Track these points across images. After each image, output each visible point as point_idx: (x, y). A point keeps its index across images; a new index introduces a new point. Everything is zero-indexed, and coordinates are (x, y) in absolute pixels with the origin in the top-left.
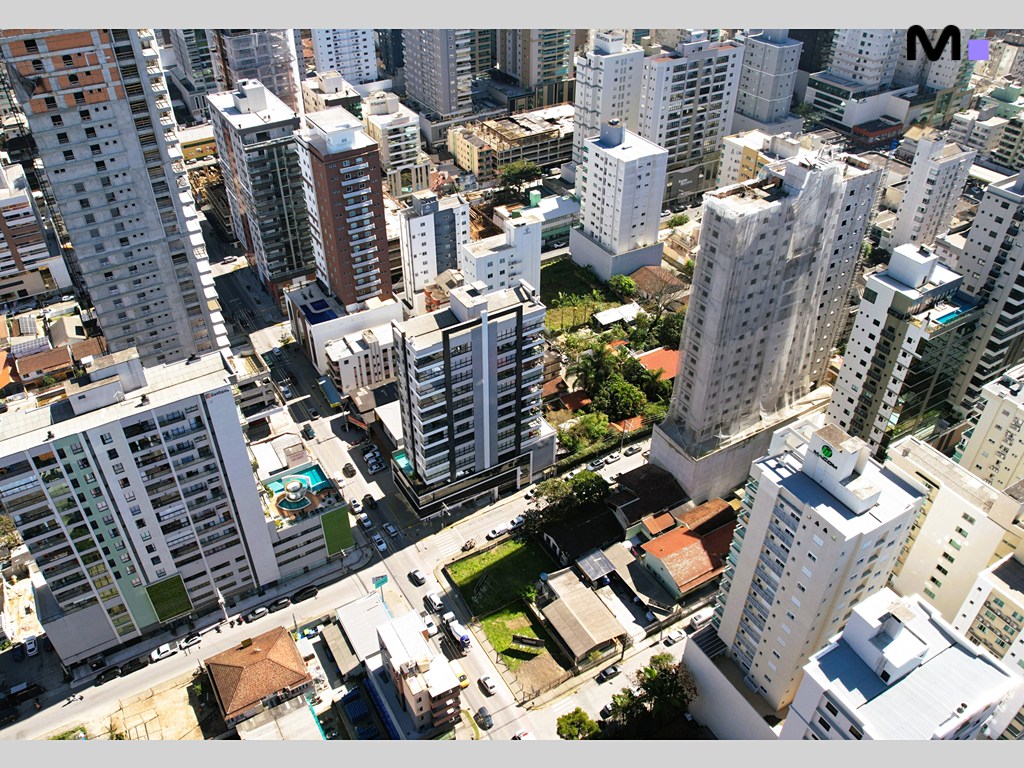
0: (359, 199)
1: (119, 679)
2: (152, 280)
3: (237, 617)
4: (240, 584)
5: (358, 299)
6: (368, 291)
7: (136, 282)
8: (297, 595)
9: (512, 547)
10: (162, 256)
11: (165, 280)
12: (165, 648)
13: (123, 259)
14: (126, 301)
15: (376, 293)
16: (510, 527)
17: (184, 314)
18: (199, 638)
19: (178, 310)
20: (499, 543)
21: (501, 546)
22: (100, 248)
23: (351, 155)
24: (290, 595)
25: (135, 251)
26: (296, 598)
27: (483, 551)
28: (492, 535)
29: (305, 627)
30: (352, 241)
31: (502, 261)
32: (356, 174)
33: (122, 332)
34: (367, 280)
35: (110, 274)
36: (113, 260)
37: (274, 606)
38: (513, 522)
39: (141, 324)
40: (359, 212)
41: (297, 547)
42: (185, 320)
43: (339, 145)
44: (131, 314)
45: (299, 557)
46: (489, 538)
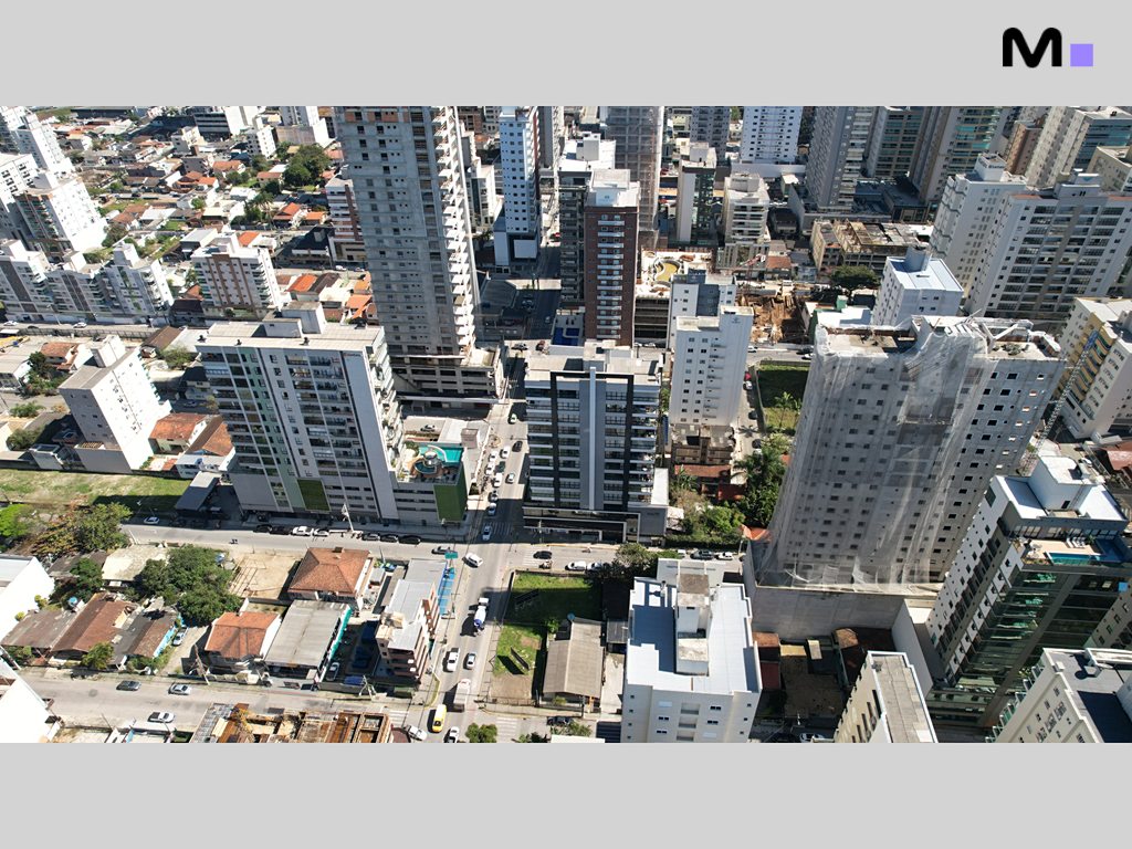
0: (611, 251)
1: (268, 534)
2: (412, 267)
3: (358, 532)
4: (366, 509)
5: (598, 336)
6: (608, 332)
7: (402, 265)
8: (405, 537)
9: (579, 584)
10: (422, 251)
11: (423, 269)
12: (303, 528)
13: (394, 244)
14: (393, 277)
15: (615, 337)
16: (589, 567)
17: (434, 299)
18: (326, 533)
19: (429, 296)
20: (570, 576)
21: (572, 579)
22: (379, 231)
23: (612, 212)
24: (401, 535)
25: (403, 241)
26: (404, 540)
27: (553, 575)
28: (570, 567)
29: (388, 561)
30: (600, 285)
31: (705, 340)
32: (612, 229)
33: (386, 299)
34: (609, 323)
35: (383, 253)
36: (386, 242)
37: (386, 537)
38: (593, 565)
39: (400, 298)
40: (610, 262)
41: (412, 501)
42: (433, 305)
43: (603, 200)
44: (394, 288)
45: (414, 510)
46: (567, 568)
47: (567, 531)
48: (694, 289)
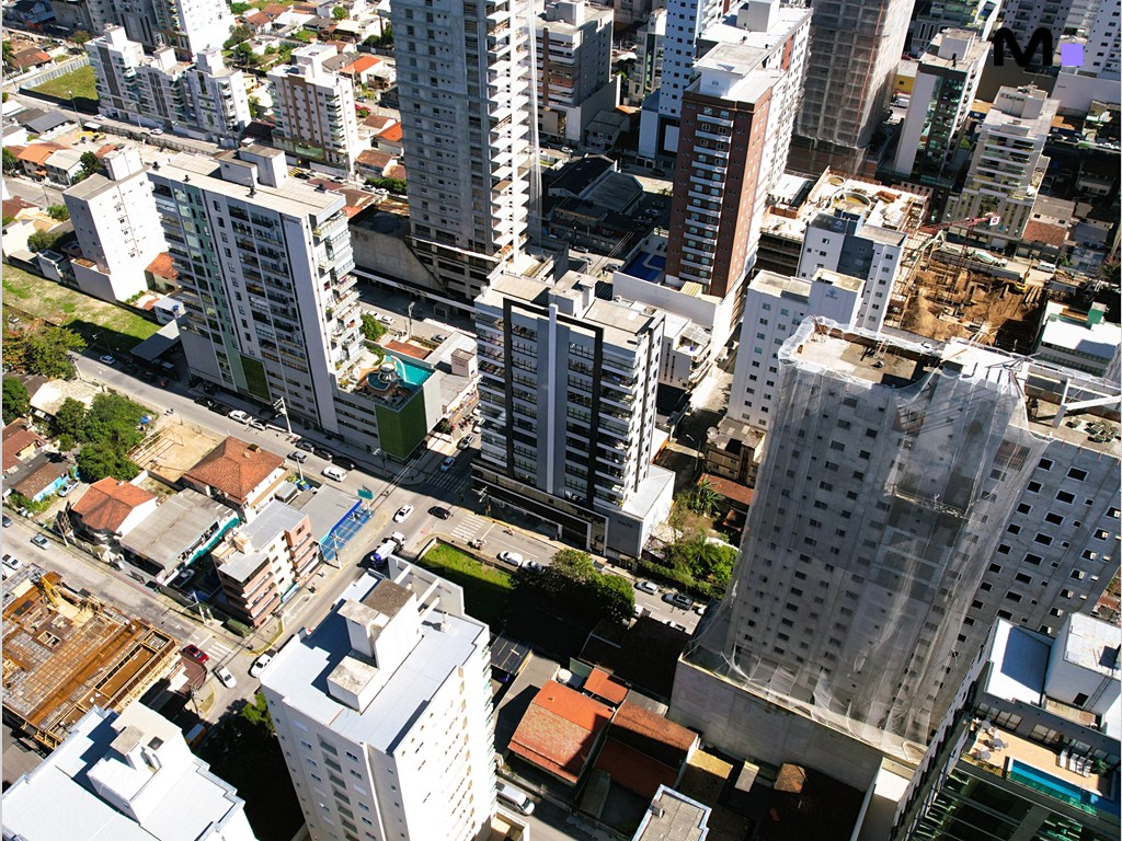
0: (711, 160)
1: (207, 409)
2: (448, 131)
4: (307, 412)
5: (681, 274)
6: (696, 273)
7: (437, 126)
8: (340, 458)
9: (503, 581)
10: (461, 113)
11: (460, 136)
12: (241, 413)
13: (430, 98)
14: (427, 139)
15: (704, 280)
16: (525, 565)
17: (469, 178)
18: (261, 427)
19: (464, 173)
20: (497, 566)
21: (497, 571)
22: (415, 78)
23: (720, 105)
24: (338, 454)
25: (440, 95)
26: (338, 461)
27: (477, 559)
28: (502, 556)
30: (691, 205)
32: (716, 129)
33: (417, 165)
34: (698, 259)
35: (418, 106)
36: (422, 94)
37: (321, 452)
38: (530, 564)
39: (432, 167)
40: (709, 175)
41: (354, 417)
42: (468, 185)
43: (709, 87)
44: (427, 153)
45: (356, 428)
46: (498, 557)
47: (525, 511)
48: (837, 240)
